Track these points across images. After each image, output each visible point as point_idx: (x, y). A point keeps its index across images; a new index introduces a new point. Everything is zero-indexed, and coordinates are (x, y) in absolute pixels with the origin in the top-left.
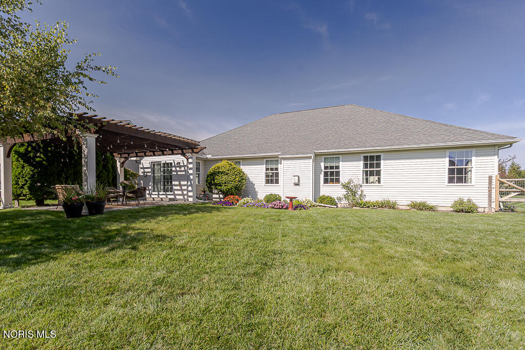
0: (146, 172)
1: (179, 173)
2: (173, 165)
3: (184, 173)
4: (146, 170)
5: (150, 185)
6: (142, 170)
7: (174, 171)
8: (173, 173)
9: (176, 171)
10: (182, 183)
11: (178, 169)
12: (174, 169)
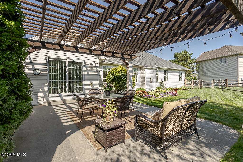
0: (38, 69)
1: (90, 73)
2: (83, 64)
3: (96, 74)
4: (36, 67)
5: (47, 86)
6: (30, 66)
7: (84, 71)
8: (83, 73)
9: (87, 71)
10: (94, 82)
11: (89, 69)
12: (84, 69)
